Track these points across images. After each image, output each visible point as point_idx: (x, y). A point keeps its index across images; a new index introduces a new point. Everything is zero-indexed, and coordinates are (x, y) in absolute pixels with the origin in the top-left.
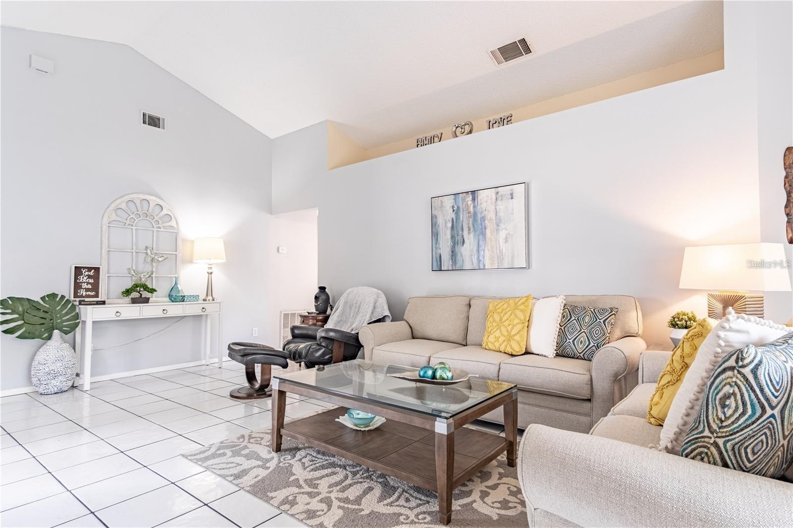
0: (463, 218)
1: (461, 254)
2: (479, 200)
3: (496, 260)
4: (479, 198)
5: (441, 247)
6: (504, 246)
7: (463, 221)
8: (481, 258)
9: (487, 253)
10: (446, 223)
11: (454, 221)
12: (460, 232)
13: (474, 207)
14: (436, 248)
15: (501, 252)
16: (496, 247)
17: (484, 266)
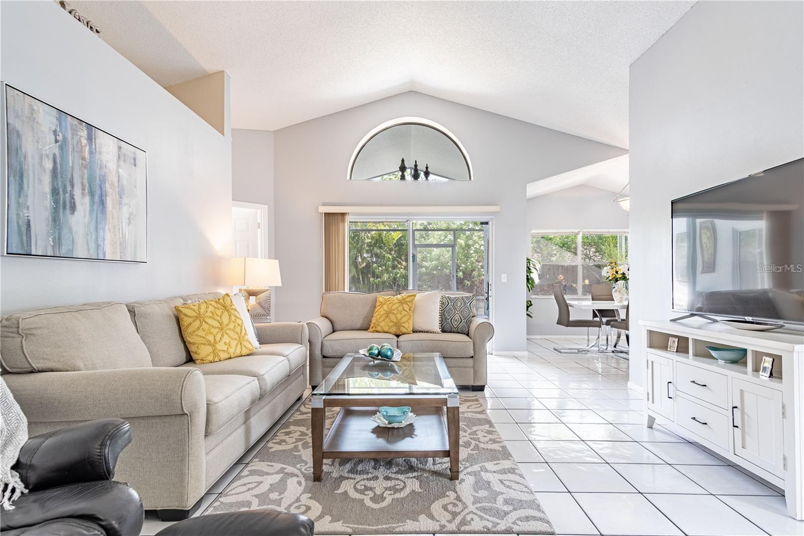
0: (73, 163)
1: (70, 229)
2: (97, 145)
3: (118, 247)
4: (97, 141)
5: (29, 203)
6: (127, 229)
7: (73, 169)
8: (100, 242)
9: (108, 236)
10: (41, 158)
11: (58, 161)
12: (69, 188)
13: (91, 152)
14: (18, 204)
15: (124, 236)
16: (118, 228)
17: (104, 254)
